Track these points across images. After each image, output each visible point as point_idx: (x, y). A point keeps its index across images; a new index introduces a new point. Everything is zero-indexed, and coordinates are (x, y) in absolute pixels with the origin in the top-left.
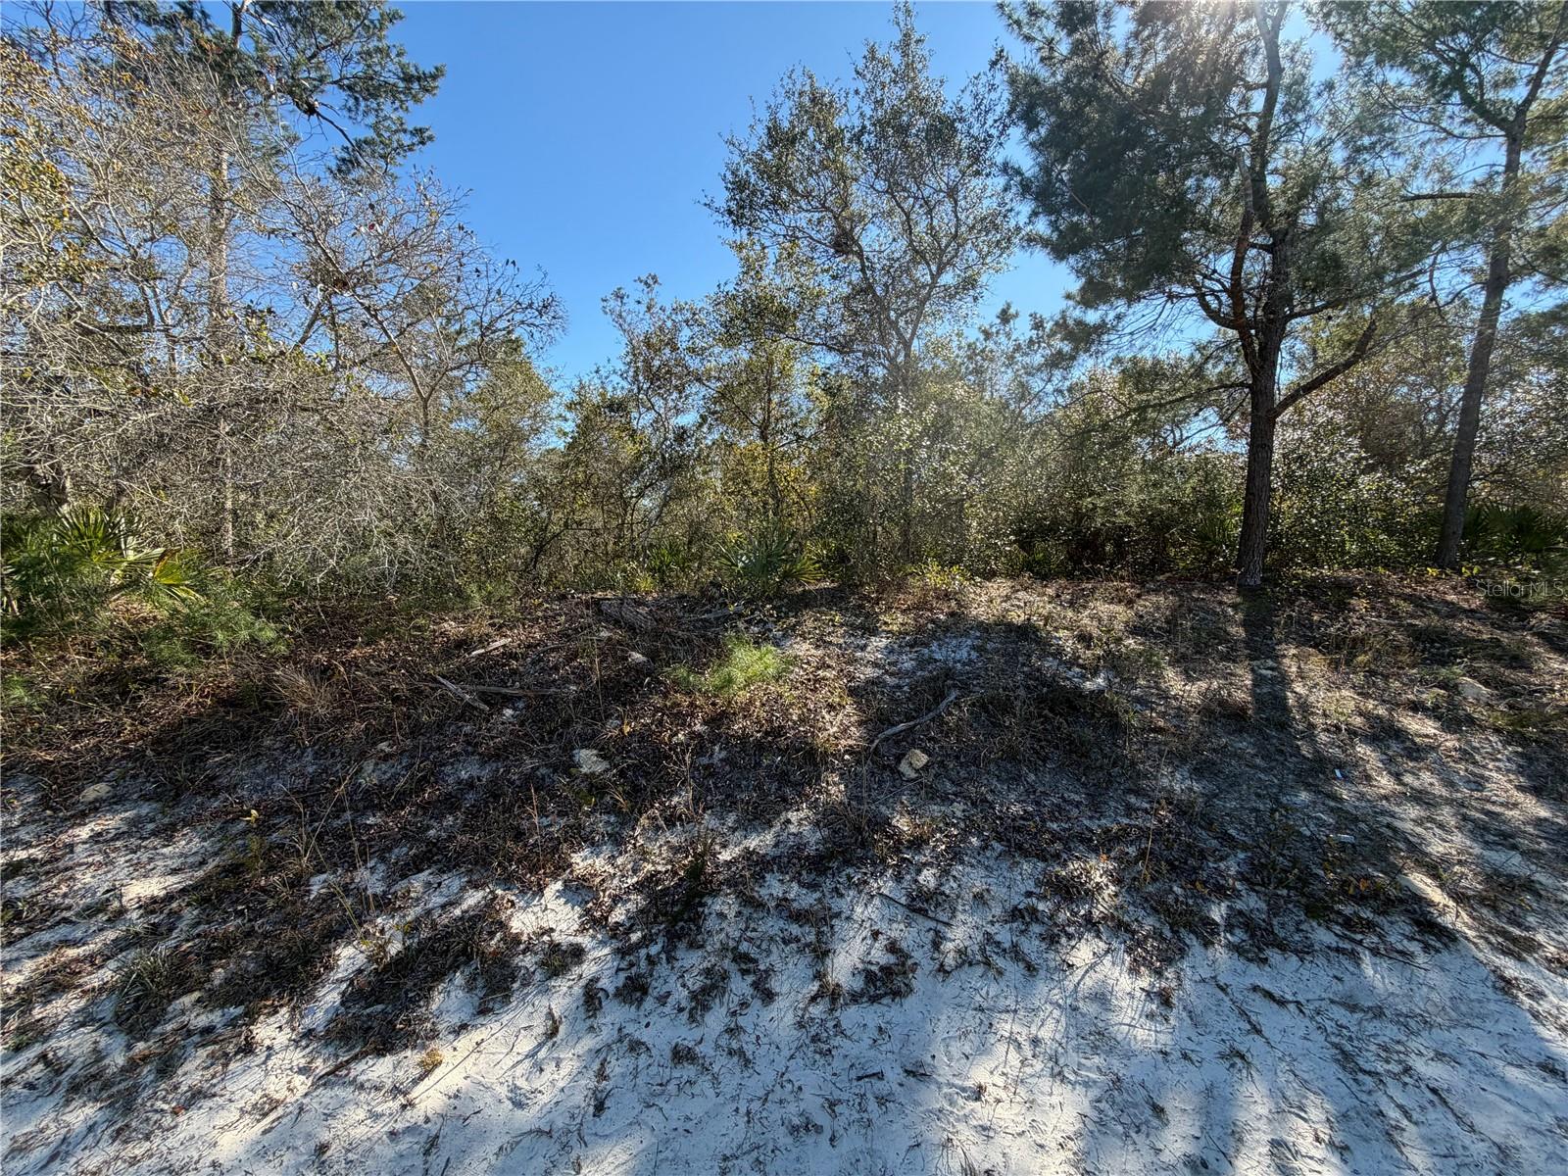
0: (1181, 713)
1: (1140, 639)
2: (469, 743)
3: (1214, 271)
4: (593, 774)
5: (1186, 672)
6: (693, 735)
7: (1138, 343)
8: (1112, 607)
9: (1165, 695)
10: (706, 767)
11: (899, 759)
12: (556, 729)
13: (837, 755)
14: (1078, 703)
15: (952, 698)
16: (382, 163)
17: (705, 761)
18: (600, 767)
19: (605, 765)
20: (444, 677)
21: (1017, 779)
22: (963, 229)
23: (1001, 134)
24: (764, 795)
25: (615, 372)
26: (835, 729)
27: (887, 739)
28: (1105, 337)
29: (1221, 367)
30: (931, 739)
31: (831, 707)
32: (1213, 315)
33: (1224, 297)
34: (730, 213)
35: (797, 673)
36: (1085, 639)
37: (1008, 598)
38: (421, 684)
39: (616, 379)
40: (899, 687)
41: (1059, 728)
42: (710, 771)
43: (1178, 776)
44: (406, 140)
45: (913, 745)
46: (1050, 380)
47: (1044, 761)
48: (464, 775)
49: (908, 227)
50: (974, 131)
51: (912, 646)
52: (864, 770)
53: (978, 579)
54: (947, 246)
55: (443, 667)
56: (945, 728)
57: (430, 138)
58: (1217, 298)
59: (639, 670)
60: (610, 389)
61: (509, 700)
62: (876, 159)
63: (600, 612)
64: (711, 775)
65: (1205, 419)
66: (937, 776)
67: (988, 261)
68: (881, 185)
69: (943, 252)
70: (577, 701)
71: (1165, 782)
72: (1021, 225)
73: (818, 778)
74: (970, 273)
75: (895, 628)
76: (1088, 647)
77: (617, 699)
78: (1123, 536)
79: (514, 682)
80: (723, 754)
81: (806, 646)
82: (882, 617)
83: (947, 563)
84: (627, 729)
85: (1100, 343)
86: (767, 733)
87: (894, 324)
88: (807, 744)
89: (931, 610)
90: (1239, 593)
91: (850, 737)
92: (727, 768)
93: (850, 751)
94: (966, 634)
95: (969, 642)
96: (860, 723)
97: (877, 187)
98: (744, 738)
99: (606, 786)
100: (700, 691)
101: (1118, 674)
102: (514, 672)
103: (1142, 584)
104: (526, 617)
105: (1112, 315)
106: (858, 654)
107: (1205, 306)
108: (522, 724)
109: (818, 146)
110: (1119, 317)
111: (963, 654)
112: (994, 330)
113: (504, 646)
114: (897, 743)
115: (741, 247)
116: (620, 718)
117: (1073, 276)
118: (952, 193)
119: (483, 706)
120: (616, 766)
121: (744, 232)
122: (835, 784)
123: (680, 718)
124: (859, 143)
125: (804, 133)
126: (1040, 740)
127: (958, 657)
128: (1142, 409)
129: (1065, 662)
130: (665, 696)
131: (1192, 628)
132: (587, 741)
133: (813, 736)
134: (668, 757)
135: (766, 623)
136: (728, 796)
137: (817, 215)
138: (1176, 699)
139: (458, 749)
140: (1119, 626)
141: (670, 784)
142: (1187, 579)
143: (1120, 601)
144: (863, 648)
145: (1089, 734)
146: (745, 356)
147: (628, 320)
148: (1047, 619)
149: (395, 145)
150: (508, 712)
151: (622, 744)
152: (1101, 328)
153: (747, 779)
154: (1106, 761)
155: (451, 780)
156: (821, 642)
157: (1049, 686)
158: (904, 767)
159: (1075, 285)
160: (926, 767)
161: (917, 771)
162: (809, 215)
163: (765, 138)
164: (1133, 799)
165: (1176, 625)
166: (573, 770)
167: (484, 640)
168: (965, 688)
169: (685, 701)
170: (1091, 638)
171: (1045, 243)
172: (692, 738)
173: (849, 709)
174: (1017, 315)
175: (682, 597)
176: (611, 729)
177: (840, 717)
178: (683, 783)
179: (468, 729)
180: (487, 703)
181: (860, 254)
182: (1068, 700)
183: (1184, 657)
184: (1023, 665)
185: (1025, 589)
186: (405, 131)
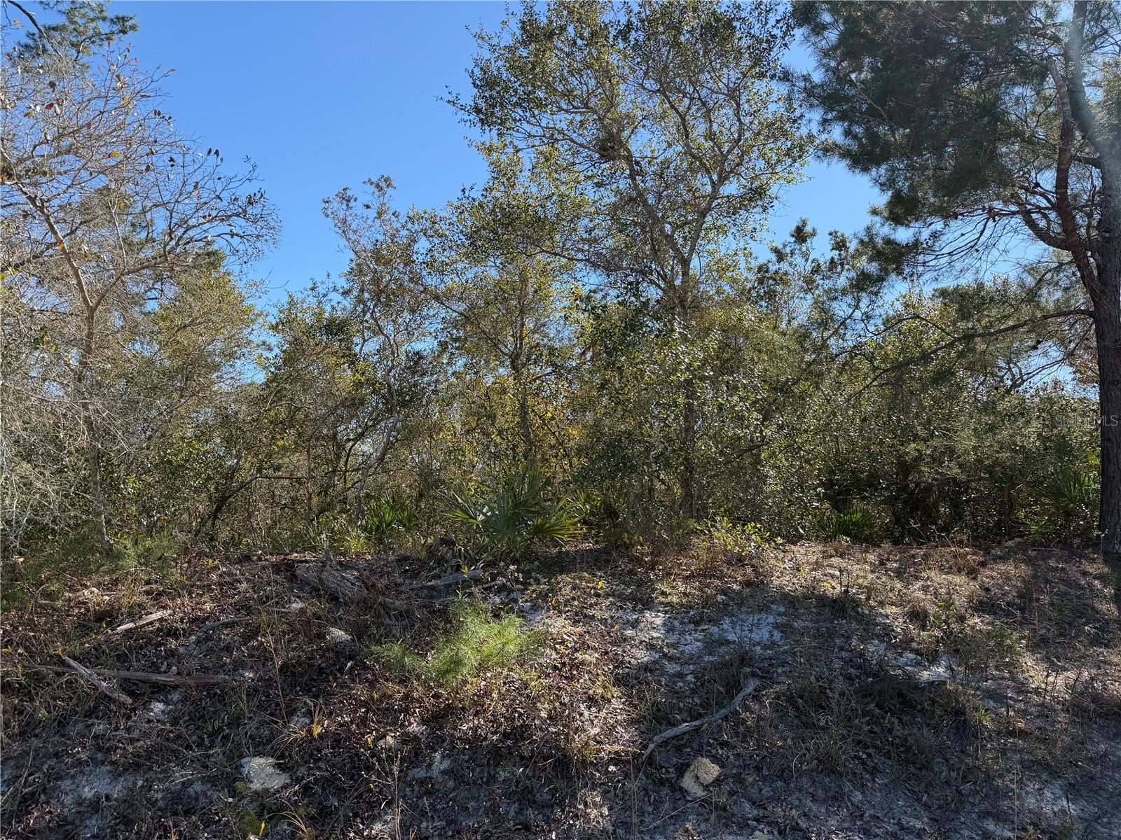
0: (1045, 712)
1: (988, 618)
2: (100, 749)
3: (1037, 185)
4: (266, 791)
5: (1047, 659)
6: (407, 739)
7: (958, 266)
8: (950, 577)
9: (1021, 688)
10: (422, 782)
11: (681, 770)
12: (220, 729)
13: (600, 765)
14: (915, 696)
15: (749, 690)
16: (73, 52)
17: (420, 773)
18: (277, 781)
19: (283, 779)
20: (75, 659)
21: (837, 798)
22: (748, 134)
23: (785, 34)
24: (498, 820)
25: (335, 290)
26: (597, 730)
27: (665, 743)
28: (921, 258)
29: (1059, 294)
30: (724, 744)
31: (592, 701)
32: (1043, 235)
33: (1053, 215)
34: (478, 111)
35: (551, 656)
36: (918, 616)
37: (817, 566)
38: (43, 669)
39: (336, 297)
40: (681, 675)
41: (890, 731)
42: (427, 787)
43: (1048, 794)
44: (104, 28)
45: (700, 752)
46: (857, 307)
47: (872, 774)
48: (87, 793)
49: (684, 130)
50: (756, 31)
51: (697, 623)
52: (633, 786)
53: (779, 540)
54: (729, 152)
55: (75, 647)
56: (742, 729)
57: (133, 28)
58: (1045, 216)
59: (339, 651)
60: (328, 309)
61: (159, 690)
62: (646, 58)
63: (293, 578)
64: (429, 793)
65: (1045, 354)
66: (732, 793)
67: (778, 169)
68: (650, 84)
69: (725, 157)
70: (253, 692)
71: (1031, 802)
72: (815, 133)
73: (574, 795)
74: (757, 184)
75: (675, 599)
76: (923, 628)
77: (307, 691)
78: (960, 493)
79: (169, 667)
80: (446, 764)
81: (560, 622)
82: (659, 586)
83: (738, 520)
84: (317, 730)
85: (916, 264)
86: (506, 736)
87: (670, 239)
88: (558, 749)
89: (720, 578)
90: (1106, 562)
91: (616, 741)
92: (451, 784)
93: (616, 759)
94: (764, 608)
95: (771, 619)
96: (631, 722)
97: (648, 86)
98: (474, 740)
99: (283, 807)
100: (418, 677)
101: (964, 661)
102: (172, 653)
103: (987, 551)
104: (196, 584)
105: (925, 234)
106: (629, 632)
107: (1032, 224)
108: (175, 722)
109: (579, 42)
110: (935, 236)
111: (763, 634)
112: (788, 250)
113: (161, 620)
114: (679, 749)
115: (490, 150)
116: (310, 714)
117: (877, 189)
118: (733, 94)
119: (125, 698)
120: (298, 780)
121: (495, 132)
122: (595, 804)
123: (390, 715)
124: (625, 39)
125: (563, 29)
126: (866, 746)
127: (757, 638)
128: (968, 337)
129: (895, 646)
130: (372, 684)
131: (1052, 604)
132: (260, 746)
133: (567, 739)
134: (369, 768)
135: (510, 591)
136: (450, 823)
137: (578, 118)
138: (1038, 694)
139: (84, 757)
140: (960, 602)
141: (371, 805)
142: (1041, 545)
143: (959, 571)
144: (634, 625)
145: (927, 737)
146: (494, 273)
147: (354, 226)
148: (869, 590)
149: (91, 33)
150: (158, 707)
151: (310, 748)
152: (915, 246)
153: (477, 799)
154: (953, 774)
155: (68, 800)
156: (580, 617)
157: (875, 676)
158: (688, 782)
159: (882, 199)
160: (717, 782)
161: (706, 787)
162: (570, 117)
163: (518, 32)
164: (991, 826)
165: (1031, 600)
166: (239, 785)
167: (136, 612)
168: (766, 677)
169: (397, 691)
170: (925, 615)
171: (846, 154)
172: (404, 742)
173: (616, 704)
174: (813, 234)
175: (402, 560)
176: (296, 728)
177: (603, 714)
178: (389, 804)
179: (100, 728)
180: (132, 694)
181: (629, 158)
182: (901, 695)
183: (1044, 641)
184: (842, 649)
185: (841, 556)
186: (104, 19)
